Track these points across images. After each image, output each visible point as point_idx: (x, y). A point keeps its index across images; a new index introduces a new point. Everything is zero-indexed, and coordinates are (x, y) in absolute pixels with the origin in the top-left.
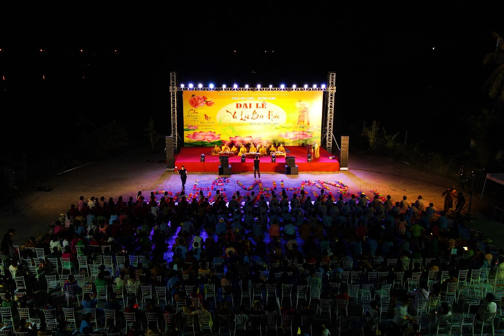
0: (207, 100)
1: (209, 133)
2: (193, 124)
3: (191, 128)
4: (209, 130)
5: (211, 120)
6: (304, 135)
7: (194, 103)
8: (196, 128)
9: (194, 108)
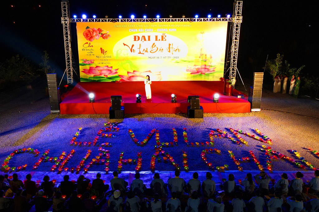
0: (103, 33)
1: (106, 68)
2: (89, 58)
3: (87, 62)
4: (105, 65)
5: (108, 54)
6: (206, 70)
7: (89, 36)
8: (92, 62)
9: (89, 42)
